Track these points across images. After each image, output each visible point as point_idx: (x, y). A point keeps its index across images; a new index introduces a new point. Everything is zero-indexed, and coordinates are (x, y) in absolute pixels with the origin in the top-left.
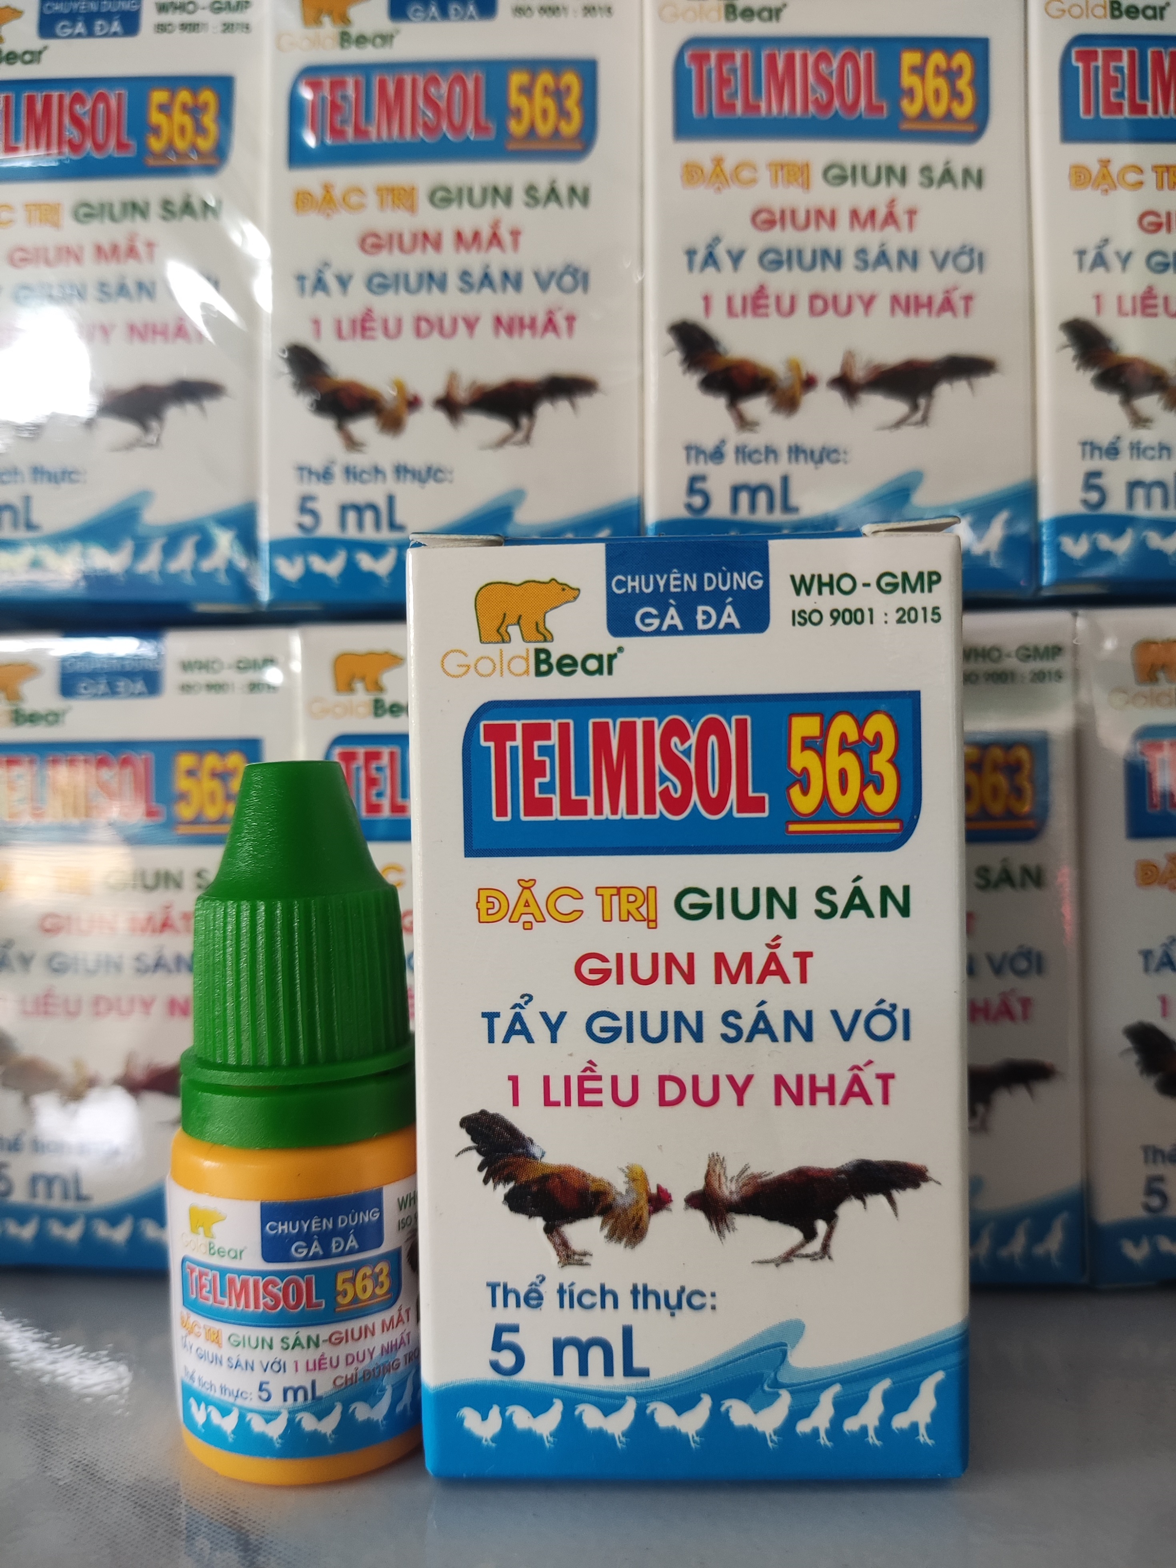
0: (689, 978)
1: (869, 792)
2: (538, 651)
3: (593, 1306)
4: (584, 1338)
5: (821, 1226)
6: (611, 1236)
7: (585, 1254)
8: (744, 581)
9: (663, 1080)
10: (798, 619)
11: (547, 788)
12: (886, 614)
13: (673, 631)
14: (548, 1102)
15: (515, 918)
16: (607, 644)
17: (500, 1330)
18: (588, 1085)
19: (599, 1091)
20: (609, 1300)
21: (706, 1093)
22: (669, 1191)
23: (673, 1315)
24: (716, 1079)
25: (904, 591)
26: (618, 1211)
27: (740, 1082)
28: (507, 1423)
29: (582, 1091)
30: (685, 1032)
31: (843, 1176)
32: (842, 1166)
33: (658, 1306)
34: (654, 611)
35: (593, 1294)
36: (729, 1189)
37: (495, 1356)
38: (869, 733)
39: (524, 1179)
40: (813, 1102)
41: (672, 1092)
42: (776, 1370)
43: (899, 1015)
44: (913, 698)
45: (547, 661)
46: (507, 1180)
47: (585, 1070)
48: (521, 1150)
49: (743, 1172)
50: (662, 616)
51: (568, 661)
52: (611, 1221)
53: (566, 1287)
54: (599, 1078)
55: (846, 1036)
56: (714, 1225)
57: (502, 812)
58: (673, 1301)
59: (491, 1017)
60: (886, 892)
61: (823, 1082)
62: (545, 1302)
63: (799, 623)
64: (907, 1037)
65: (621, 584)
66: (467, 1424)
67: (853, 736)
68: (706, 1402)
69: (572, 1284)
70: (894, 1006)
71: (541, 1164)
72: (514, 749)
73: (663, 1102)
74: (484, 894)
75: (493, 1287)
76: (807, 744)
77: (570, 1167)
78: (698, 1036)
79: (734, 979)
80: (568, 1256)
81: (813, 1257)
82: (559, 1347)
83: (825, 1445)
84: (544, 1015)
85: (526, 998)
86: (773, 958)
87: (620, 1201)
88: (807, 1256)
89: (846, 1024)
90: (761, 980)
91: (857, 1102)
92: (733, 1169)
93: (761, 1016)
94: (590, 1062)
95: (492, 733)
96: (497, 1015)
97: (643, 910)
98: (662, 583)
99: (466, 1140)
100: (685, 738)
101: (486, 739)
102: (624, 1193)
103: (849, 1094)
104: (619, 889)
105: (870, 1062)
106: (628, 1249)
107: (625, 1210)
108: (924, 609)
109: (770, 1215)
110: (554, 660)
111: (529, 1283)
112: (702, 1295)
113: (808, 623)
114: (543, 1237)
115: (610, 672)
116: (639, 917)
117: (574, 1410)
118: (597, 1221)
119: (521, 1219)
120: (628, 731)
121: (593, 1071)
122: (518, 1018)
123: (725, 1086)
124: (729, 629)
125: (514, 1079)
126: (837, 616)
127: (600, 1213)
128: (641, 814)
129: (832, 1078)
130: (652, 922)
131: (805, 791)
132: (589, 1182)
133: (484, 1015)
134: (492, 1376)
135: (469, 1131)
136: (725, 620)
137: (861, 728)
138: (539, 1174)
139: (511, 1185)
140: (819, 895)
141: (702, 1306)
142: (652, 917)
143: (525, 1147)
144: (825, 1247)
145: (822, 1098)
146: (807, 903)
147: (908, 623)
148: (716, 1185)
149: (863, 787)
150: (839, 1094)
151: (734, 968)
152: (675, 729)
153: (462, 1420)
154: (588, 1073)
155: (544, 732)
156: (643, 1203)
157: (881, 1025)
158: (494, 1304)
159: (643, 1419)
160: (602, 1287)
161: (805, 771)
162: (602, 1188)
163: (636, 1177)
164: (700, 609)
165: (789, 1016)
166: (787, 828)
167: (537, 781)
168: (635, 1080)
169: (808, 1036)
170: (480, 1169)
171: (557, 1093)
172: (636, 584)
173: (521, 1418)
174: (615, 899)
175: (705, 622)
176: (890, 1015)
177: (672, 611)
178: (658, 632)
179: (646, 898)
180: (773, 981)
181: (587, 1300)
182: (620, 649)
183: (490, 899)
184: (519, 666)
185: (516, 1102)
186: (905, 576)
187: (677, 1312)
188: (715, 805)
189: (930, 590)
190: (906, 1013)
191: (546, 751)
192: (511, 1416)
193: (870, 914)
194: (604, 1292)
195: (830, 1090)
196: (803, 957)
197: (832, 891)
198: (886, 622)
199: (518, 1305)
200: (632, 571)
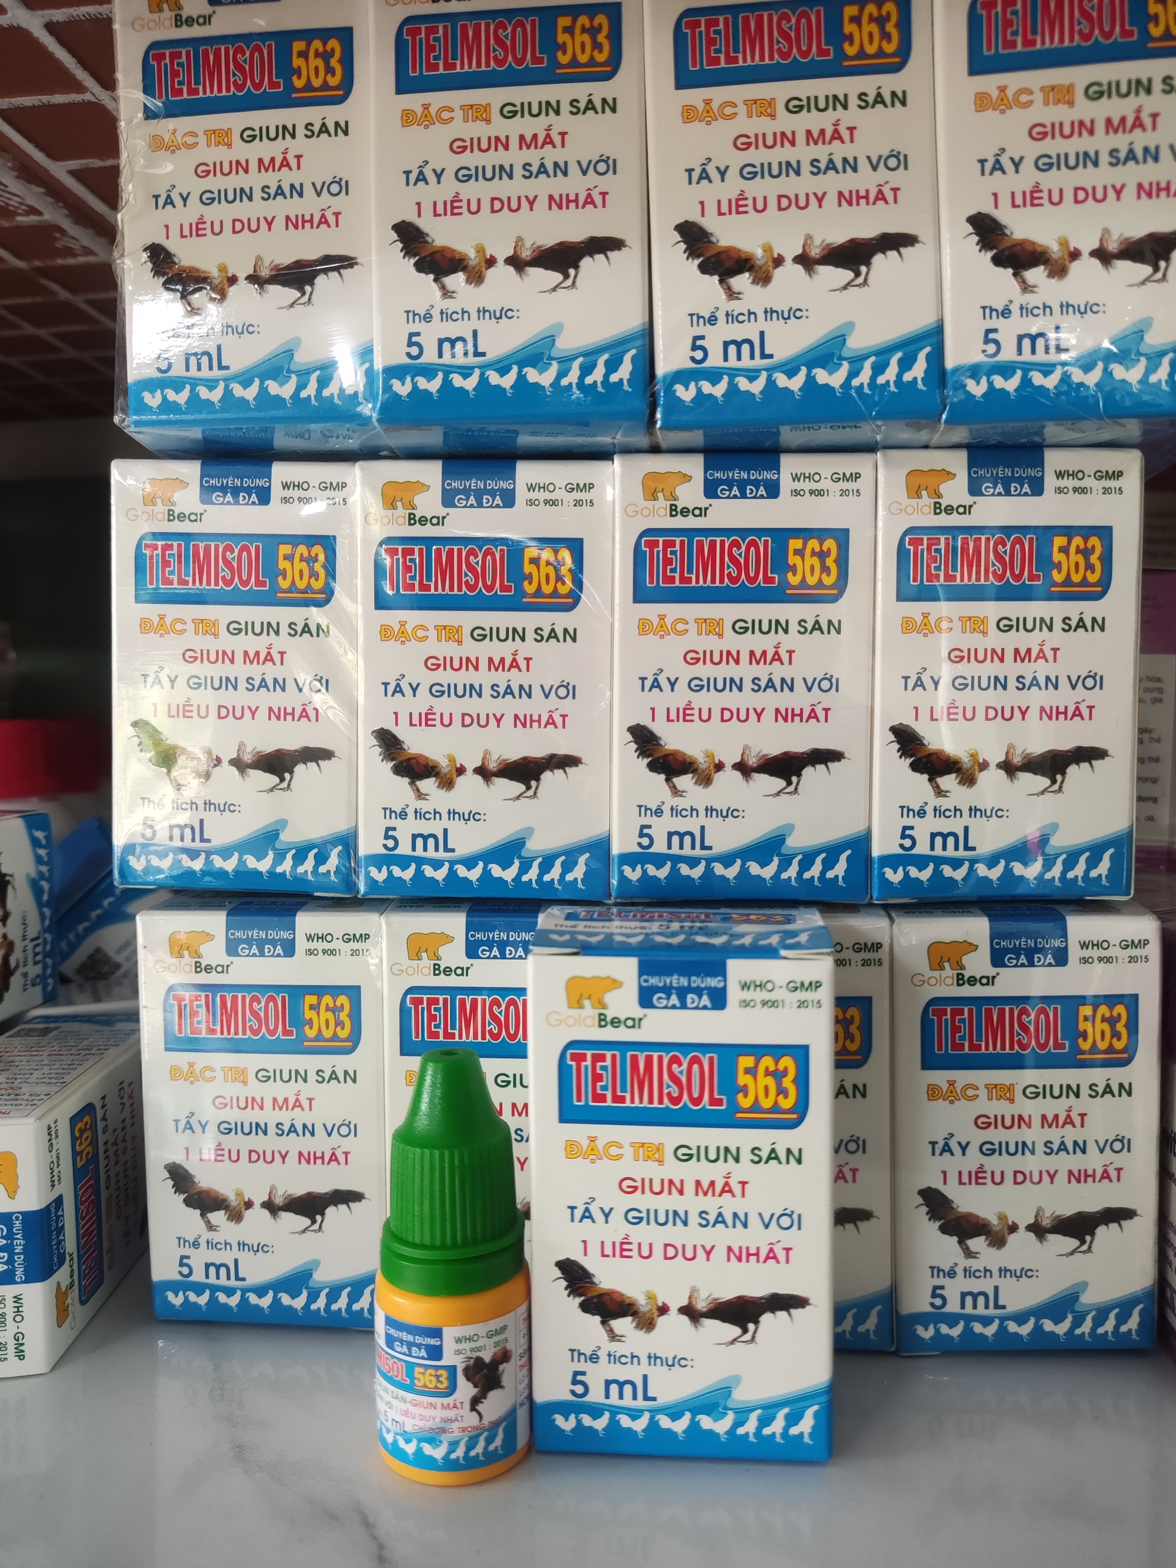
0: (681, 1192)
1: (781, 1098)
2: (600, 1014)
3: (626, 1363)
4: (621, 1380)
6: (637, 1327)
7: (622, 1336)
8: (714, 982)
9: (666, 1246)
10: (742, 1004)
11: (604, 1088)
12: (791, 1003)
13: (674, 1007)
14: (603, 1255)
15: (586, 1156)
16: (638, 1012)
17: (576, 1374)
18: (625, 1246)
19: (631, 1250)
20: (635, 1360)
21: (689, 1254)
23: (670, 1370)
24: (695, 1247)
25: (802, 991)
26: (640, 1314)
27: (708, 1248)
28: (579, 1422)
29: (622, 1250)
30: (678, 1221)
31: (763, 1301)
32: (763, 1296)
33: (662, 1365)
34: (663, 996)
35: (626, 1357)
36: (701, 1305)
37: (573, 1387)
38: (781, 1066)
39: (589, 1295)
40: (748, 1261)
41: (671, 1252)
42: (726, 1400)
43: (795, 1217)
44: (805, 1049)
45: (605, 1020)
46: (580, 1296)
47: (623, 1239)
48: (588, 1280)
49: (709, 1296)
50: (668, 999)
51: (616, 1021)
52: (637, 1320)
53: (612, 1353)
54: (630, 1243)
55: (767, 1226)
56: (693, 1323)
57: (579, 1100)
58: (670, 1362)
59: (572, 1208)
60: (789, 1151)
61: (753, 1250)
62: (601, 1360)
63: (744, 1007)
64: (799, 1228)
65: (646, 981)
66: (557, 1423)
67: (772, 1068)
68: (688, 1416)
69: (615, 1351)
70: (792, 1212)
71: (600, 1288)
72: (586, 1067)
73: (666, 1257)
74: (569, 1143)
75: (572, 1351)
76: (747, 1071)
77: (615, 1290)
78: (685, 1223)
79: (705, 1194)
80: (613, 1337)
81: (747, 1342)
82: (608, 1383)
83: (752, 1441)
84: (601, 1209)
85: (592, 1199)
86: (727, 1183)
87: (642, 1309)
88: (744, 1341)
89: (767, 1220)
90: (720, 1195)
91: (771, 1262)
93: (720, 1214)
94: (627, 1235)
95: (574, 1057)
96: (576, 1208)
97: (656, 1155)
98: (668, 981)
100: (680, 1064)
101: (572, 1060)
102: (644, 1304)
103: (768, 1257)
104: (643, 1144)
105: (779, 1241)
107: (644, 1314)
108: (813, 1001)
109: (725, 1320)
110: (608, 1019)
111: (592, 1350)
112: (686, 1359)
113: (748, 1007)
115: (640, 1027)
116: (654, 1159)
117: (616, 1417)
120: (649, 1059)
121: (628, 1239)
122: (587, 1209)
123: (700, 1250)
124: (705, 1007)
125: (585, 1242)
126: (764, 1003)
127: (631, 1315)
128: (656, 1104)
129: (758, 1249)
130: (661, 1162)
131: (746, 1096)
132: (624, 1298)
133: (569, 1207)
134: (571, 1398)
135: (560, 1269)
136: (703, 1002)
137: (776, 1064)
138: (597, 1293)
139: (583, 1298)
140: (752, 1151)
141: (686, 1366)
142: (661, 1159)
143: (590, 1278)
144: (754, 1337)
145: (753, 1259)
146: (746, 1155)
147: (803, 1008)
148: (694, 1302)
149: (777, 1095)
150: (762, 1257)
151: (705, 1187)
152: (675, 1060)
153: (554, 1420)
154: (625, 1240)
155: (602, 1058)
156: (655, 1311)
157: (785, 1221)
158: (572, 1360)
160: (632, 1353)
161: (745, 1086)
162: (632, 1302)
163: (651, 1297)
164: (689, 996)
165: (735, 1215)
166: (735, 1115)
167: (599, 1084)
168: (651, 1245)
169: (745, 1225)
170: (566, 1289)
171: (608, 1250)
172: (654, 981)
173: (587, 1420)
174: (641, 1149)
175: (692, 1003)
176: (791, 1216)
177: (674, 997)
178: (666, 1007)
180: (727, 1196)
181: (623, 1360)
182: (645, 1016)
183: (573, 1146)
184: (589, 1022)
185: (585, 1254)
186: (802, 983)
187: (672, 1368)
188: (696, 1102)
189: (816, 991)
190: (800, 1216)
191: (604, 1068)
192: (581, 1419)
193: (780, 1163)
194: (633, 1356)
195: (757, 1255)
196: (743, 1183)
197: (760, 1150)
198: (791, 1007)
199: (586, 1361)
200: (653, 974)
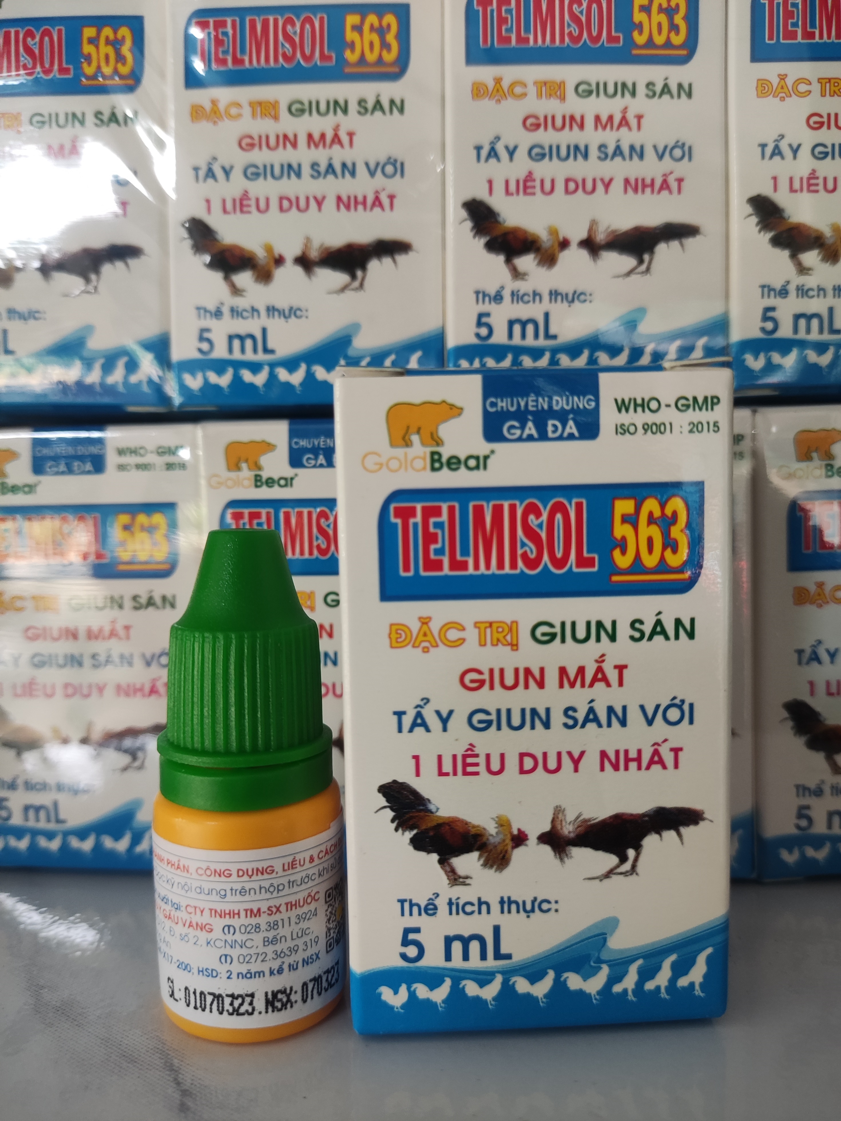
0: (541, 685)
1: (668, 553)
2: (433, 454)
3: (472, 913)
4: (466, 935)
5: (631, 853)
6: (485, 865)
7: (467, 877)
8: (582, 403)
9: (522, 756)
10: (620, 430)
11: (440, 552)
12: (681, 427)
13: (530, 438)
14: (441, 773)
15: (417, 644)
16: (482, 447)
17: (407, 931)
18: (469, 760)
19: (477, 765)
20: (484, 908)
21: (552, 764)
22: (526, 833)
23: (528, 917)
24: (559, 754)
25: (694, 409)
26: (490, 847)
27: (576, 755)
28: (412, 995)
29: (465, 765)
30: (537, 722)
31: (647, 818)
32: (646, 812)
33: (518, 911)
34: (516, 424)
35: (472, 904)
36: (568, 830)
37: (404, 950)
38: (668, 511)
39: (424, 827)
40: (626, 768)
41: (528, 763)
42: (599, 951)
43: (686, 707)
44: (699, 487)
45: (439, 460)
46: (411, 828)
47: (467, 750)
48: (421, 808)
49: (578, 818)
50: (523, 428)
51: (454, 461)
52: (486, 855)
53: (454, 901)
54: (477, 756)
55: (650, 722)
56: (557, 854)
57: (407, 569)
58: (529, 907)
59: (400, 714)
60: (678, 622)
61: (633, 754)
62: (439, 912)
63: (621, 433)
64: (691, 722)
65: (493, 404)
66: (384, 998)
67: (657, 513)
68: (551, 974)
69: (458, 898)
70: (683, 701)
71: (437, 816)
72: (416, 525)
73: (522, 771)
74: (394, 628)
75: (402, 902)
76: (625, 519)
77: (457, 818)
78: (547, 725)
79: (572, 685)
80: (455, 880)
81: (625, 874)
82: (449, 941)
83: (632, 1000)
84: (438, 713)
85: (425, 701)
86: (600, 670)
87: (492, 840)
88: (621, 873)
89: (650, 713)
90: (591, 685)
91: (656, 768)
92: (570, 816)
93: (591, 710)
94: (471, 745)
95: (399, 512)
96: (404, 713)
97: (509, 638)
98: (522, 404)
99: (382, 801)
100: (538, 515)
101: (396, 516)
102: (494, 834)
103: (651, 762)
104: (491, 624)
105: (666, 740)
106: (497, 873)
107: (496, 847)
108: (708, 423)
109: (596, 847)
110: (444, 460)
111: (427, 899)
112: (549, 902)
113: (627, 434)
114: (438, 866)
115: (485, 467)
116: (505, 643)
117: (460, 984)
118: (475, 854)
119: (422, 855)
120: (498, 511)
121: (472, 751)
122: (419, 715)
123: (565, 759)
124: (571, 437)
125: (416, 758)
126: (647, 428)
127: (478, 849)
128: (507, 570)
129: (639, 752)
130: (514, 646)
131: (624, 552)
132: (470, 828)
133: (395, 713)
134: (402, 964)
135: (384, 795)
136: (568, 430)
137: (663, 507)
138: (434, 823)
139: (415, 832)
140: (632, 625)
141: (549, 910)
142: (515, 642)
143: (424, 805)
144: (634, 867)
145: (633, 765)
146: (624, 631)
147: (696, 432)
148: (559, 827)
149: (664, 549)
150: (645, 762)
151: (572, 676)
152: (532, 509)
153: (380, 994)
154: (469, 752)
155: (437, 512)
156: (508, 841)
157: (674, 714)
158: (403, 914)
159: (507, 988)
160: (479, 899)
161: (624, 539)
162: (479, 832)
163: (503, 823)
164: (550, 423)
165: (610, 710)
166: (611, 579)
167: (433, 547)
168: (502, 756)
169: (623, 723)
170: (393, 821)
171: (447, 767)
172: (504, 404)
173: (422, 991)
174: (488, 631)
175: (554, 432)
176: (680, 707)
177: (530, 424)
178: (520, 439)
179: (510, 630)
180: (600, 686)
181: (468, 908)
182: (493, 452)
183: (399, 632)
184: (419, 464)
185: (418, 774)
186: (695, 399)
187: (531, 914)
188: (560, 563)
189: (712, 409)
190: (691, 706)
191: (439, 525)
192: (415, 991)
193: (667, 638)
194: (480, 903)
195: (638, 759)
196: (621, 668)
197: (641, 622)
198: (681, 432)
199: (420, 914)
200: (502, 395)
